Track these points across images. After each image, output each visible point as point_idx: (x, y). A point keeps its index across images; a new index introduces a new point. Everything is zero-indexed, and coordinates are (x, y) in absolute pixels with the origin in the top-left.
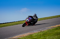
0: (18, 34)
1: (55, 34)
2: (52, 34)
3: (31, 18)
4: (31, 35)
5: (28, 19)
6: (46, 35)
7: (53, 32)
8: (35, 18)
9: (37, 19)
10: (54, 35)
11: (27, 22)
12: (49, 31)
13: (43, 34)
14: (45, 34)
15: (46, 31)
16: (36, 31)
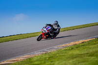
0: (9, 58)
1: (69, 58)
2: (63, 57)
3: (50, 28)
4: (30, 59)
5: (45, 29)
6: (55, 58)
7: (65, 54)
8: (56, 27)
9: (59, 29)
10: (67, 58)
11: (44, 34)
12: (60, 52)
13: (49, 58)
14: (52, 57)
15: (54, 52)
16: (38, 53)
